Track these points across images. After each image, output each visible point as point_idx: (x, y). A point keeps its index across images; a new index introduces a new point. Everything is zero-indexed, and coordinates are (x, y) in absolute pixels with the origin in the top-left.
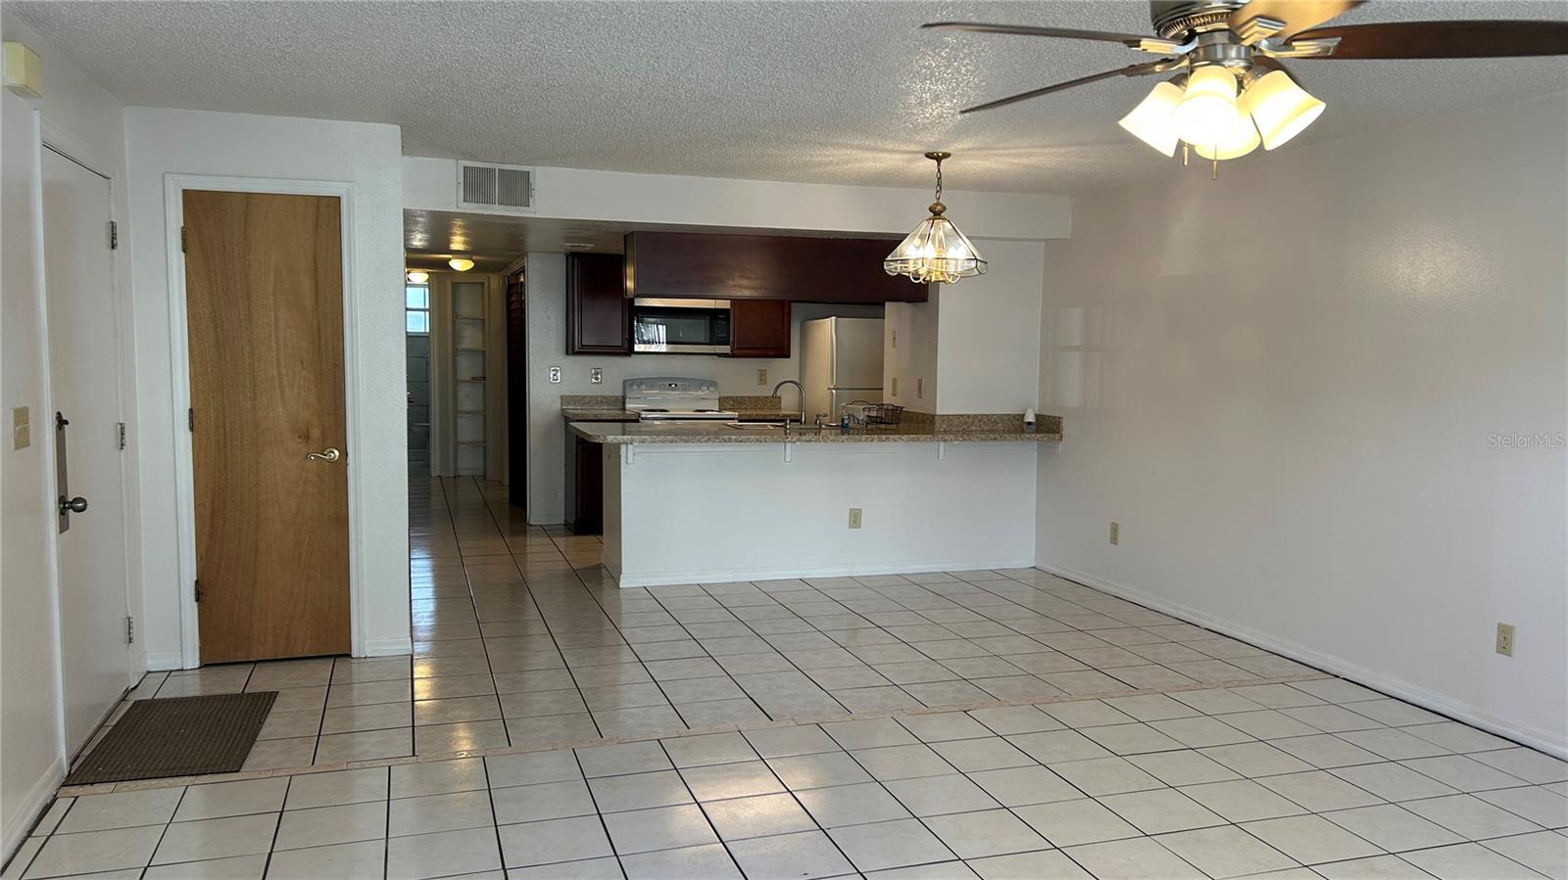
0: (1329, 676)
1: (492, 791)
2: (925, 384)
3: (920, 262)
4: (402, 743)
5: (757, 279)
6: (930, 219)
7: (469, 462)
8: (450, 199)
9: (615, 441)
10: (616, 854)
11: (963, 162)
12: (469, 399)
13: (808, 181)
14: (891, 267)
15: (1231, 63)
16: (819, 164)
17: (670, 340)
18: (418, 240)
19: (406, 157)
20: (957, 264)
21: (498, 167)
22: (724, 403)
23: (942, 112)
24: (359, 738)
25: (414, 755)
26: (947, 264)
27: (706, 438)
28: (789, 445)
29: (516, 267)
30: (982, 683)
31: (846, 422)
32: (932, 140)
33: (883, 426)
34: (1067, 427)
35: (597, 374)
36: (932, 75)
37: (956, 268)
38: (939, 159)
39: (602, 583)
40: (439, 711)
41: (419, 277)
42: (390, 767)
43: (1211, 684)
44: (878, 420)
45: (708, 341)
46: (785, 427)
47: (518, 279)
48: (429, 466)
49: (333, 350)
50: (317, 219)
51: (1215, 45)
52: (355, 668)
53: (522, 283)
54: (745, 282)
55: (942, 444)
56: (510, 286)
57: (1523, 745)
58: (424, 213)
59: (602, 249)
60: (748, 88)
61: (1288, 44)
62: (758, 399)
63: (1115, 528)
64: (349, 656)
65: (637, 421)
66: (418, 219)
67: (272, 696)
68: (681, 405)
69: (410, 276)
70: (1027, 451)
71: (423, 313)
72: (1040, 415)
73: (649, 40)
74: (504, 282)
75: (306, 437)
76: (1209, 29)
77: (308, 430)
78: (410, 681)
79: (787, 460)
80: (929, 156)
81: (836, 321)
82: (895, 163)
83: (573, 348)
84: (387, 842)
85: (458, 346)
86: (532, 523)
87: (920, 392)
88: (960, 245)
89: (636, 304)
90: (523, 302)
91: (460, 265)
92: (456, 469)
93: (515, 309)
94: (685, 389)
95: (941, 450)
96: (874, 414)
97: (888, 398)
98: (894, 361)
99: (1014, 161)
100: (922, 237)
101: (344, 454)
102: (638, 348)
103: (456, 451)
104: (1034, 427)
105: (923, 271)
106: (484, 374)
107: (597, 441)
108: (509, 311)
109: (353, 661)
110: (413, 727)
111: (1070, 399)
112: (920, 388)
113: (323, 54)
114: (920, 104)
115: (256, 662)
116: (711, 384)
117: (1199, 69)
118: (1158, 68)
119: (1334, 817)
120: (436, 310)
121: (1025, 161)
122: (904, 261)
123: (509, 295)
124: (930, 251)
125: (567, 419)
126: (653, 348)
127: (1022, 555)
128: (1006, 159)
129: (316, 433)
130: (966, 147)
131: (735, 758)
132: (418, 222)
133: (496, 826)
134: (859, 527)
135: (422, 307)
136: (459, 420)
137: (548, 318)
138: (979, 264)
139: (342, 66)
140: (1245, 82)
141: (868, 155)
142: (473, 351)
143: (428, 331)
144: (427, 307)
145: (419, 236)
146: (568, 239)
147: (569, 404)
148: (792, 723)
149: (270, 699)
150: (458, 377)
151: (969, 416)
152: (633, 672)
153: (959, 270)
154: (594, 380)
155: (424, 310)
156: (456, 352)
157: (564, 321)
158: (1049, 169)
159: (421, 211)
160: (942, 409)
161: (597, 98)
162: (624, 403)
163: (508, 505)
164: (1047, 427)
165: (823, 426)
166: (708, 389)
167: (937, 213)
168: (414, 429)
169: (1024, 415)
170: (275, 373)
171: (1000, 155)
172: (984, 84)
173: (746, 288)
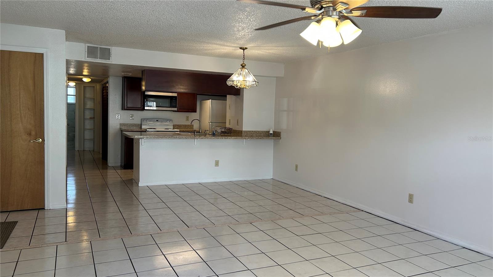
0: (360, 211)
1: (93, 252)
2: (239, 121)
3: (238, 81)
4: (62, 237)
5: (185, 86)
6: (241, 68)
7: (88, 146)
8: (83, 56)
9: (138, 138)
10: (136, 272)
11: (251, 51)
12: (89, 125)
13: (202, 55)
14: (229, 83)
15: (334, 17)
16: (206, 50)
17: (157, 106)
18: (72, 71)
19: (67, 42)
20: (249, 82)
21: (99, 46)
22: (175, 127)
23: (245, 34)
24: (47, 236)
25: (66, 241)
26: (246, 83)
27: (168, 137)
28: (196, 140)
29: (105, 81)
30: (256, 214)
31: (214, 133)
32: (242, 43)
33: (226, 134)
34: (282, 135)
35: (132, 116)
36: (242, 21)
37: (249, 84)
38: (244, 49)
39: (133, 185)
40: (76, 226)
41: (72, 84)
42: (57, 246)
43: (326, 213)
44: (225, 132)
45: (169, 106)
46: (195, 134)
47: (106, 85)
48: (74, 147)
49: (40, 105)
50: (35, 60)
51: (329, 11)
52: (46, 213)
53: (107, 86)
54: (182, 87)
55: (244, 140)
56: (103, 87)
57: (416, 230)
58: (73, 61)
59: (134, 76)
60: (183, 23)
61: (351, 12)
62: (186, 125)
63: (297, 166)
64: (44, 209)
65: (146, 132)
66: (71, 63)
67: (16, 223)
68: (160, 127)
69: (69, 84)
70: (270, 142)
71: (73, 96)
72: (274, 131)
73: (150, 4)
74: (101, 86)
75: (30, 134)
76: (328, 6)
77: (30, 132)
78: (65, 217)
79: (195, 144)
80: (241, 48)
81: (211, 101)
82: (230, 50)
83: (124, 108)
84: (55, 271)
85: (85, 107)
86: (109, 165)
87: (238, 124)
88: (250, 77)
89: (146, 94)
90: (107, 93)
91: (86, 80)
92: (84, 148)
93: (104, 95)
94: (162, 122)
95: (244, 142)
96: (223, 130)
97: (228, 126)
98: (230, 114)
99: (266, 51)
100: (238, 74)
101: (43, 140)
102: (146, 108)
103: (84, 142)
104: (272, 135)
105: (239, 85)
106: (94, 116)
107: (131, 138)
108: (103, 96)
109: (45, 211)
110: (66, 232)
111: (283, 127)
112: (238, 122)
113: (37, 3)
114: (238, 31)
115: (10, 211)
116: (170, 120)
117: (325, 18)
118: (313, 18)
119: (362, 253)
120: (78, 95)
121: (270, 51)
122: (233, 81)
123: (103, 90)
124: (241, 78)
125: (122, 131)
126: (151, 108)
127: (268, 175)
128: (264, 51)
129: (33, 133)
130: (252, 46)
131: (176, 240)
132: (71, 64)
133: (94, 264)
134: (218, 166)
135: (73, 94)
136: (85, 132)
137: (116, 98)
138: (256, 83)
139: (44, 8)
140: (338, 23)
141: (222, 47)
142: (90, 109)
143: (75, 102)
144: (75, 94)
145: (72, 69)
146: (123, 72)
147: (123, 126)
148: (196, 228)
149: (14, 224)
150: (85, 117)
151: (253, 131)
152: (143, 213)
153: (250, 84)
154: (131, 119)
155: (74, 95)
156: (84, 109)
157: (121, 99)
158: (278, 54)
159: (73, 60)
160: (244, 129)
161: (133, 24)
162: (141, 126)
163: (101, 160)
164: (276, 135)
165: (207, 134)
166: (169, 122)
167: (243, 66)
168: (70, 135)
169: (269, 131)
170: (19, 112)
171: (263, 49)
172: (258, 25)
173: (182, 89)
